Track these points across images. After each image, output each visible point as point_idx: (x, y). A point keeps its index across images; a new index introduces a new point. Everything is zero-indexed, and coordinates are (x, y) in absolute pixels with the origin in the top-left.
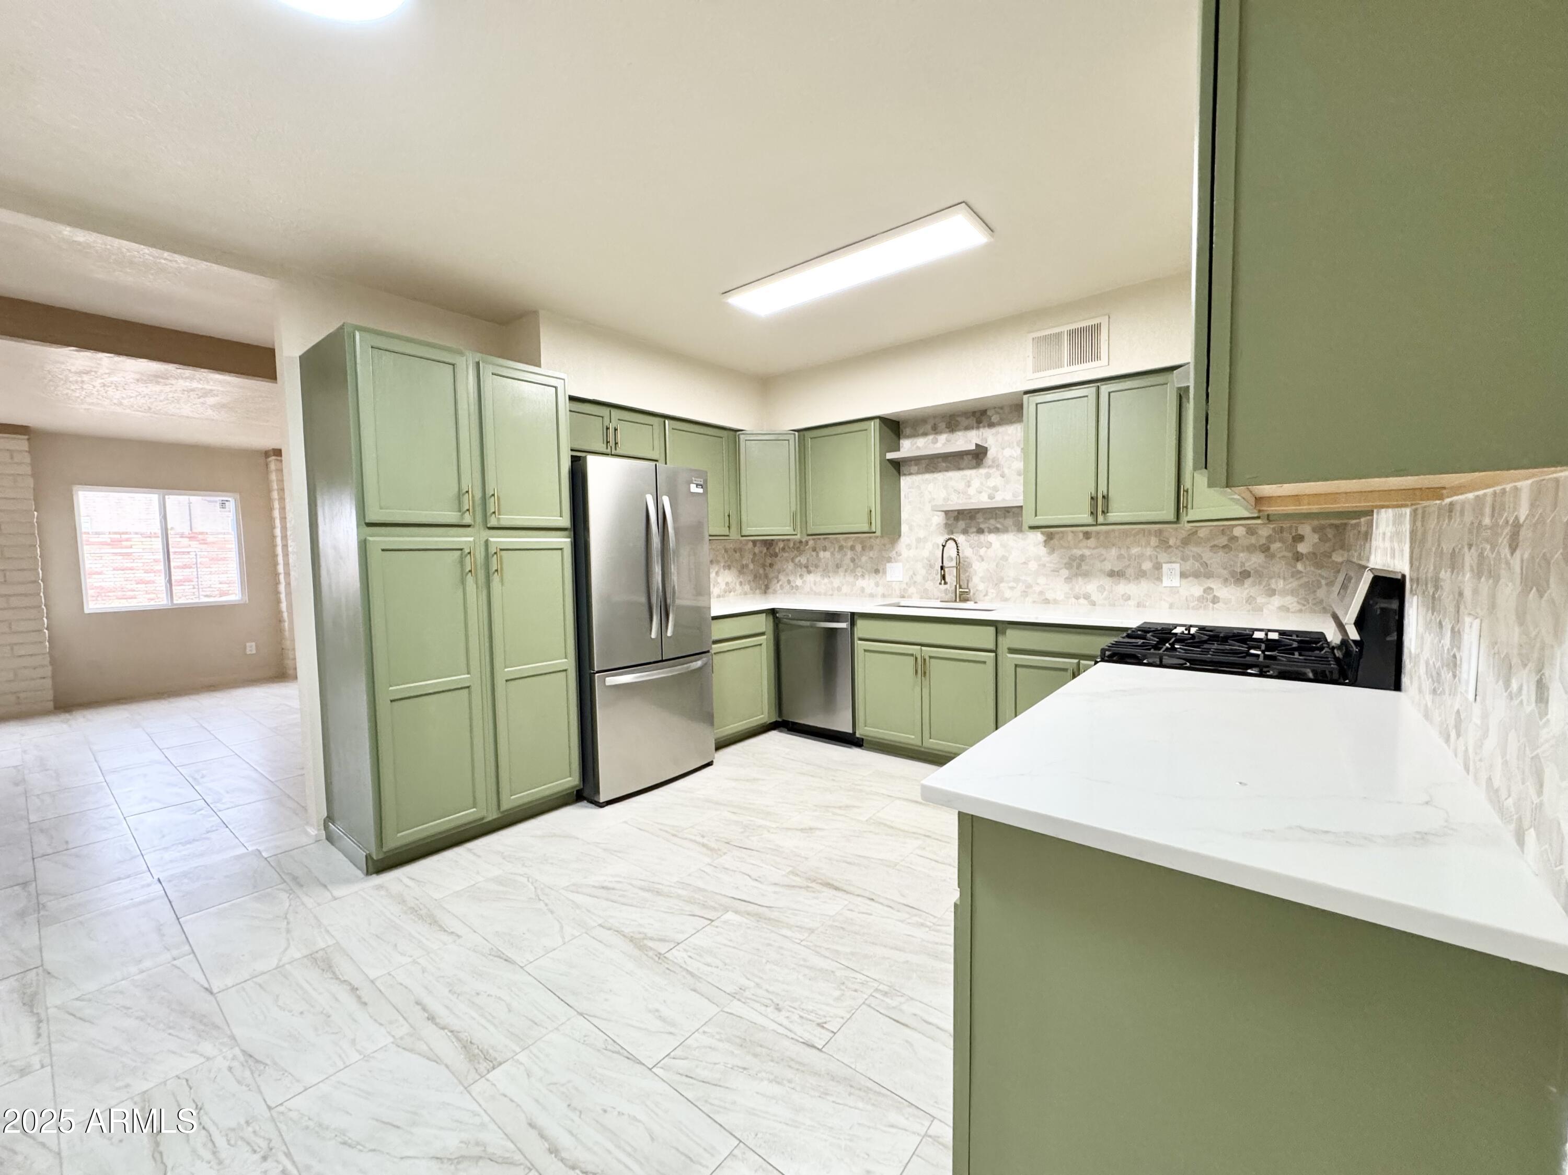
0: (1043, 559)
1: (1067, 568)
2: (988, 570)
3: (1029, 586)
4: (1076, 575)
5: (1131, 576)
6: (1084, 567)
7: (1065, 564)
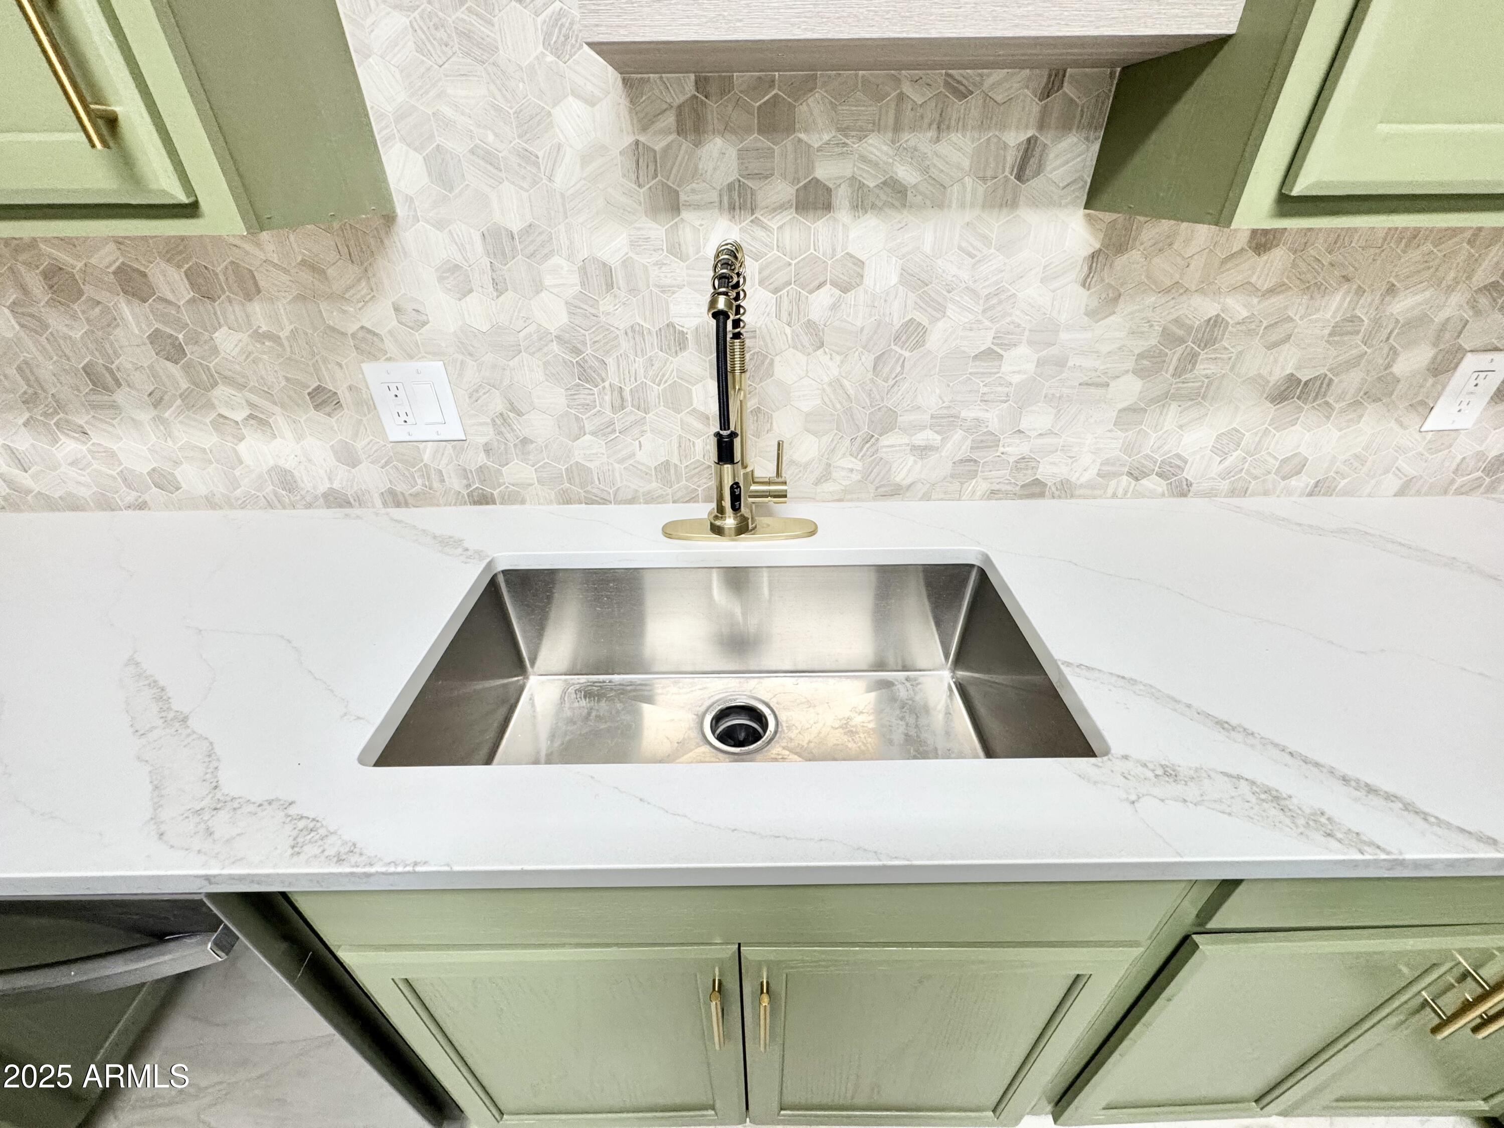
0: (1063, 336)
1: (1139, 372)
2: (837, 384)
3: (988, 442)
4: (1164, 399)
5: (1340, 398)
6: (1204, 368)
7: (1141, 356)
